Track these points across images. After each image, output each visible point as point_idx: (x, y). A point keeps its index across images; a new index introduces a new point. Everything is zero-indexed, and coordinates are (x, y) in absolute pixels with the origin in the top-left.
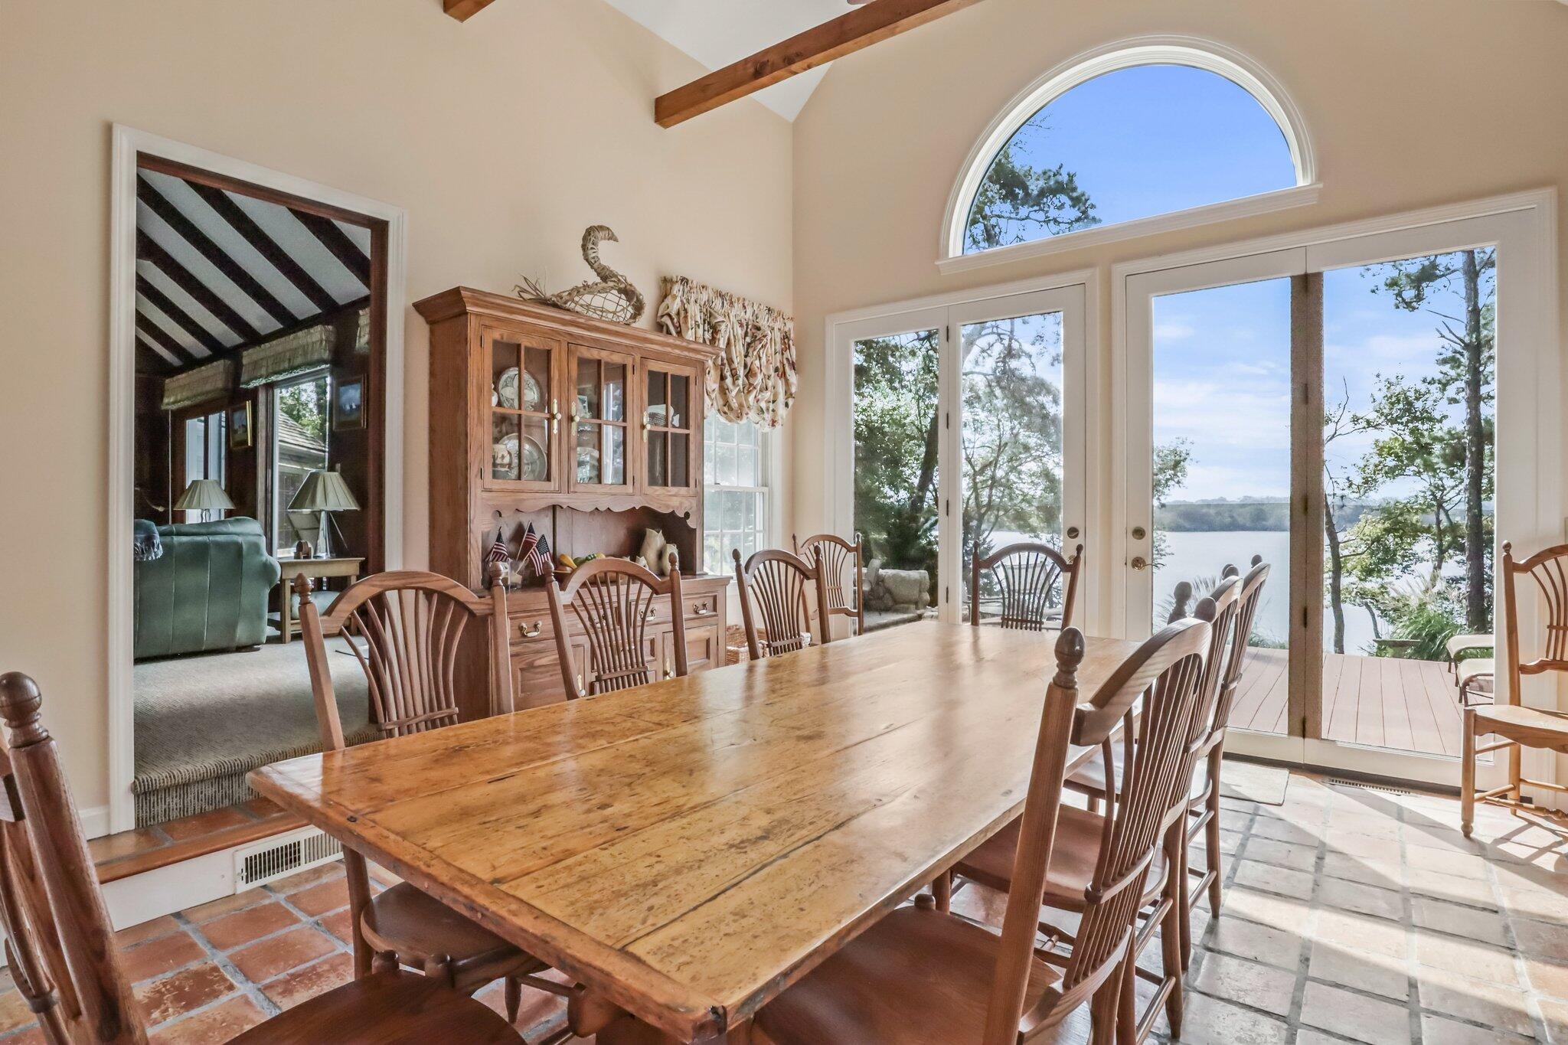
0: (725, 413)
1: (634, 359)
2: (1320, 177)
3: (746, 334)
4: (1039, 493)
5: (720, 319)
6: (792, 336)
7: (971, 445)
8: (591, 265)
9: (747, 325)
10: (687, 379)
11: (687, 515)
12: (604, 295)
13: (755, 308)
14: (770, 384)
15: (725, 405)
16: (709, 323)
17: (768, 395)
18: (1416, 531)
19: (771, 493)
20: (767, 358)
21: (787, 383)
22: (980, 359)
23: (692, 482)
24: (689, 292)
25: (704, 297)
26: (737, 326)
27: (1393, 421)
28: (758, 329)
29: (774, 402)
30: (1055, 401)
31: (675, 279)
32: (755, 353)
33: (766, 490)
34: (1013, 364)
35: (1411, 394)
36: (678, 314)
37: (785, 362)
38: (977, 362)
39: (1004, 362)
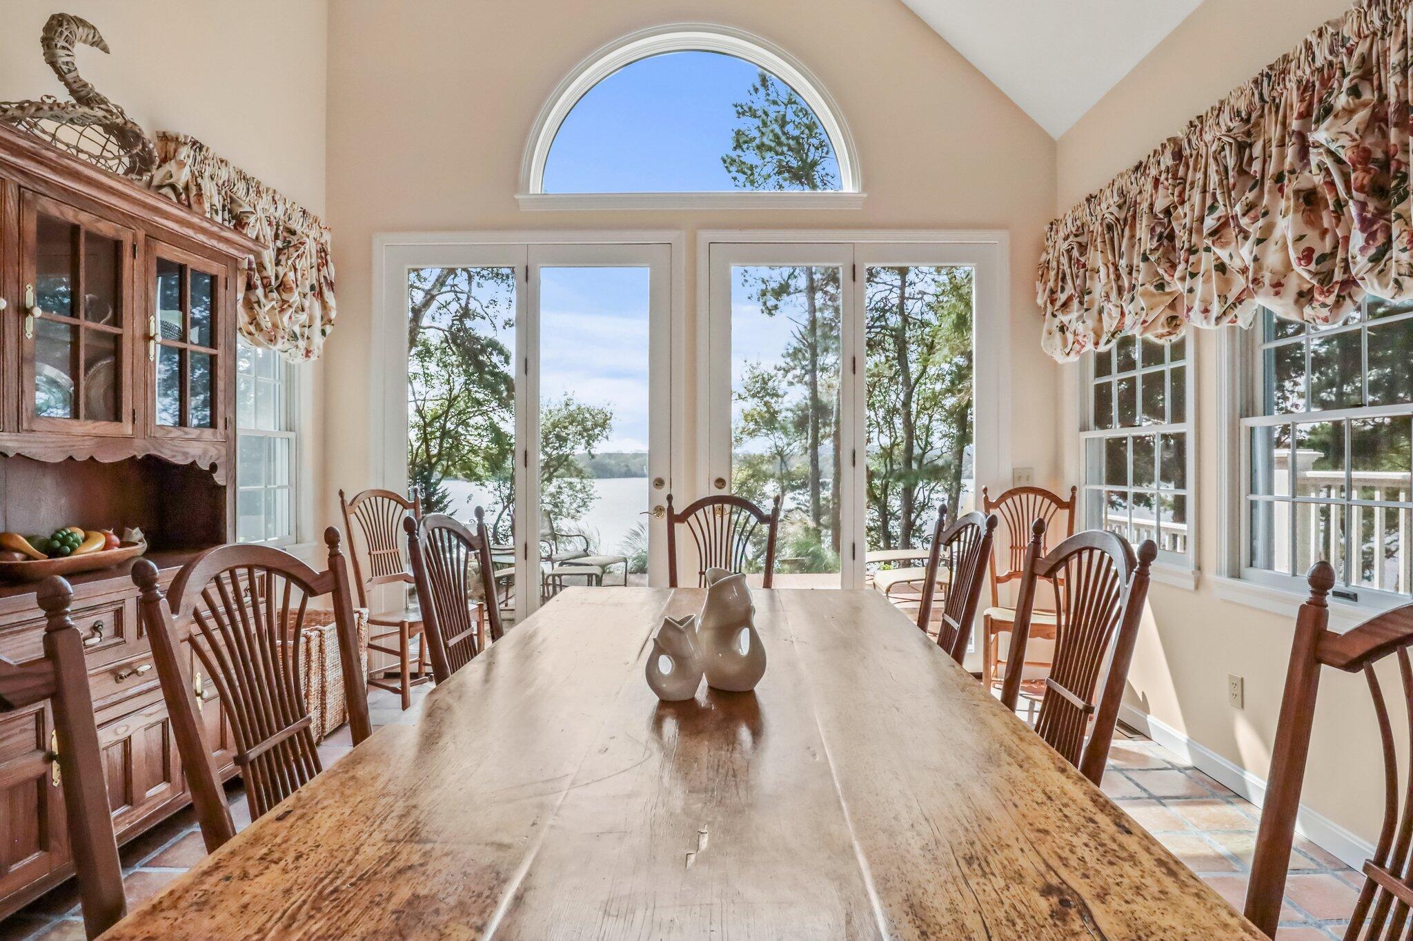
0: (250, 333)
1: (134, 235)
2: (865, 187)
3: (276, 237)
4: (484, 445)
5: (247, 209)
6: (329, 250)
7: (422, 398)
8: (61, 75)
9: (278, 225)
10: (214, 279)
11: (214, 467)
12: (80, 129)
13: (288, 206)
14: (307, 304)
15: (251, 324)
16: (230, 211)
17: (303, 317)
18: (766, 477)
19: (298, 441)
20: (303, 270)
21: (324, 305)
22: (437, 316)
23: (221, 423)
24: (202, 162)
25: (224, 174)
26: (265, 223)
27: (754, 396)
28: (293, 233)
29: (309, 327)
30: (507, 361)
31: (182, 139)
32: (290, 262)
33: (292, 435)
34: (468, 323)
35: (766, 376)
36: (187, 188)
37: (322, 280)
38: (433, 318)
39: (460, 320)
